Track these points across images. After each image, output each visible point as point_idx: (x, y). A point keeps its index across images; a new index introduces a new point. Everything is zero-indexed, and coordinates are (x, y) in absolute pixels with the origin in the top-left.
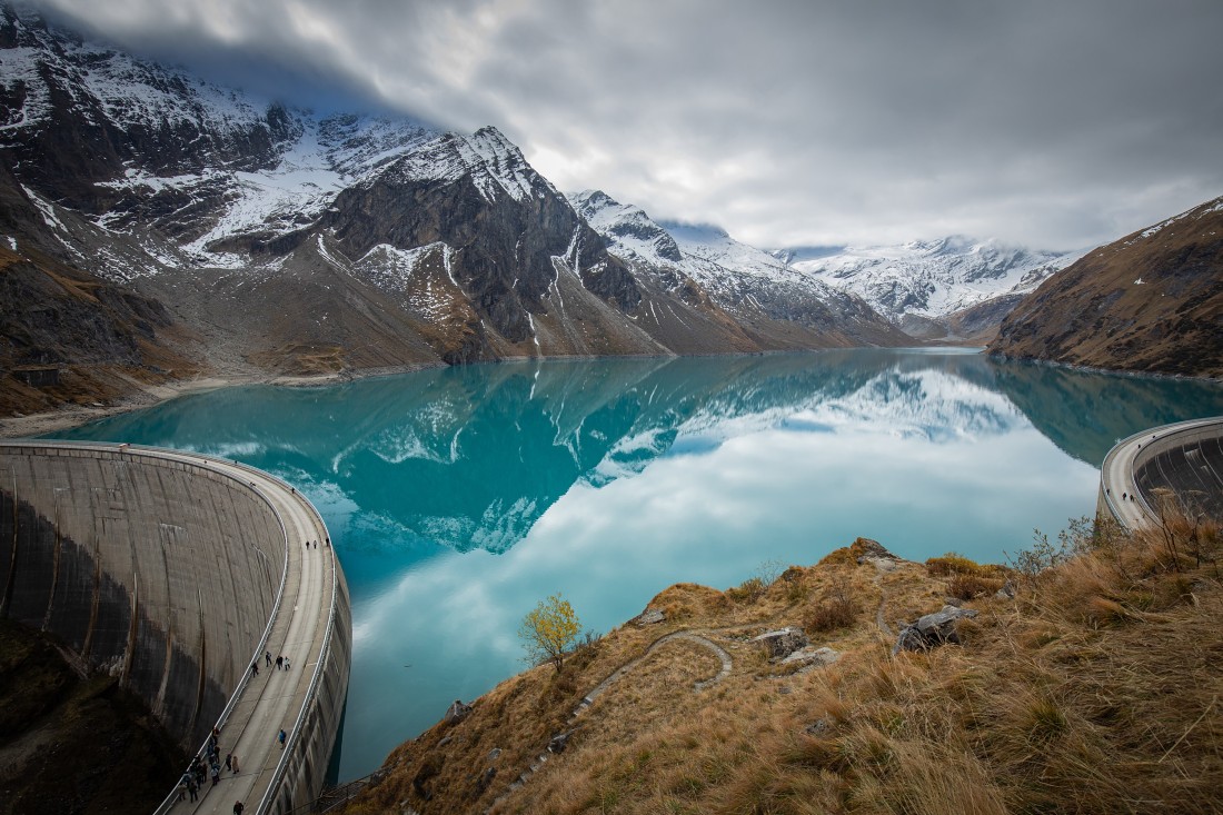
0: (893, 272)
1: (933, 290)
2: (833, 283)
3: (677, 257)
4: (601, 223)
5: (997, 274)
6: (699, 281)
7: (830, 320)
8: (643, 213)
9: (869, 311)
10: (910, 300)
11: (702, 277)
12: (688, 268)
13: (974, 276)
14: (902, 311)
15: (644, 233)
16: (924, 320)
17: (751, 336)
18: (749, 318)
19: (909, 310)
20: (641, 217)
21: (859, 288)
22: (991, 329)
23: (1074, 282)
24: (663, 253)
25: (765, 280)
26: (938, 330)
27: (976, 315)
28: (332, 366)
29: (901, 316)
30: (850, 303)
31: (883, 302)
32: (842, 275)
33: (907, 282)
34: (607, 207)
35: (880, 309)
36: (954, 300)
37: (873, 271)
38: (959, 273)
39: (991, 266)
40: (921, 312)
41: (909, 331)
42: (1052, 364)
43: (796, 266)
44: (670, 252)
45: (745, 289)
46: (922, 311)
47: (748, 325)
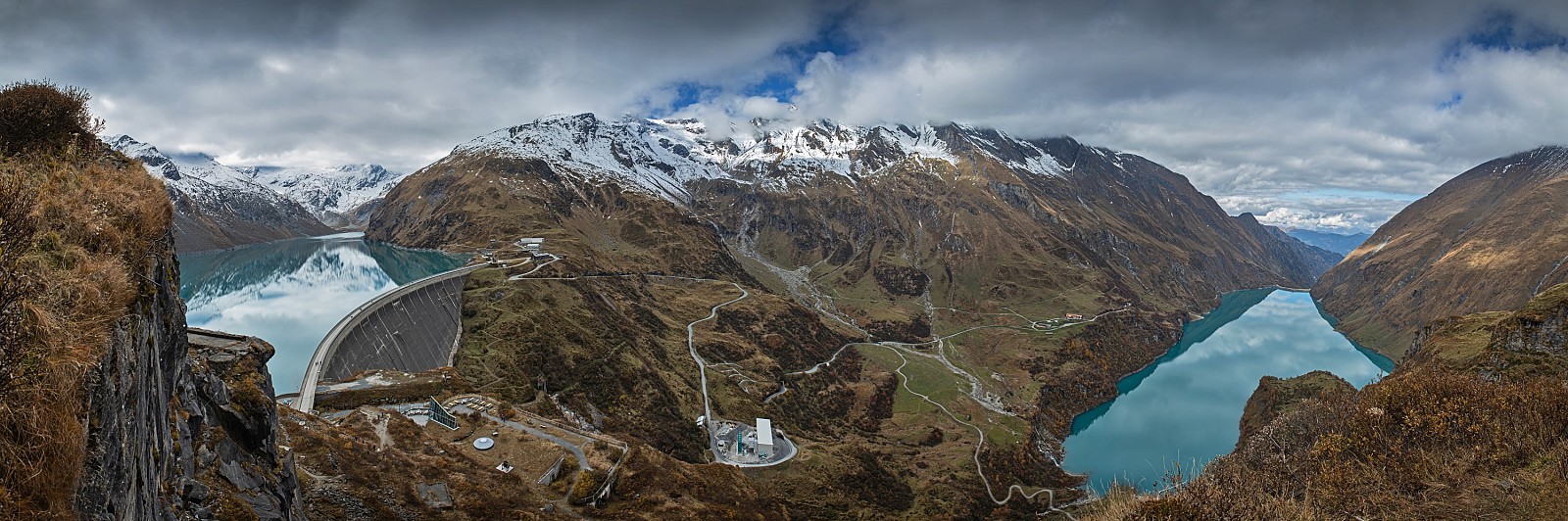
0: (317, 183)
1: (340, 195)
2: (281, 191)
3: (177, 178)
5: (372, 185)
6: (193, 194)
7: (278, 219)
8: (154, 148)
9: (303, 210)
10: (328, 202)
11: (194, 191)
12: (184, 186)
13: (361, 185)
14: (324, 209)
15: (156, 162)
16: (337, 215)
17: (228, 235)
18: (227, 220)
19: (328, 208)
20: (153, 151)
21: (298, 196)
22: (368, 220)
24: (168, 175)
25: (237, 192)
26: (345, 221)
27: (362, 211)
29: (323, 212)
30: (292, 206)
31: (312, 204)
32: (288, 185)
33: (325, 190)
34: (130, 146)
35: (311, 209)
36: (352, 201)
37: (306, 181)
38: (353, 184)
39: (369, 180)
40: (333, 210)
41: (327, 223)
43: (257, 180)
44: (174, 174)
45: (223, 199)
46: (335, 209)
47: (224, 226)
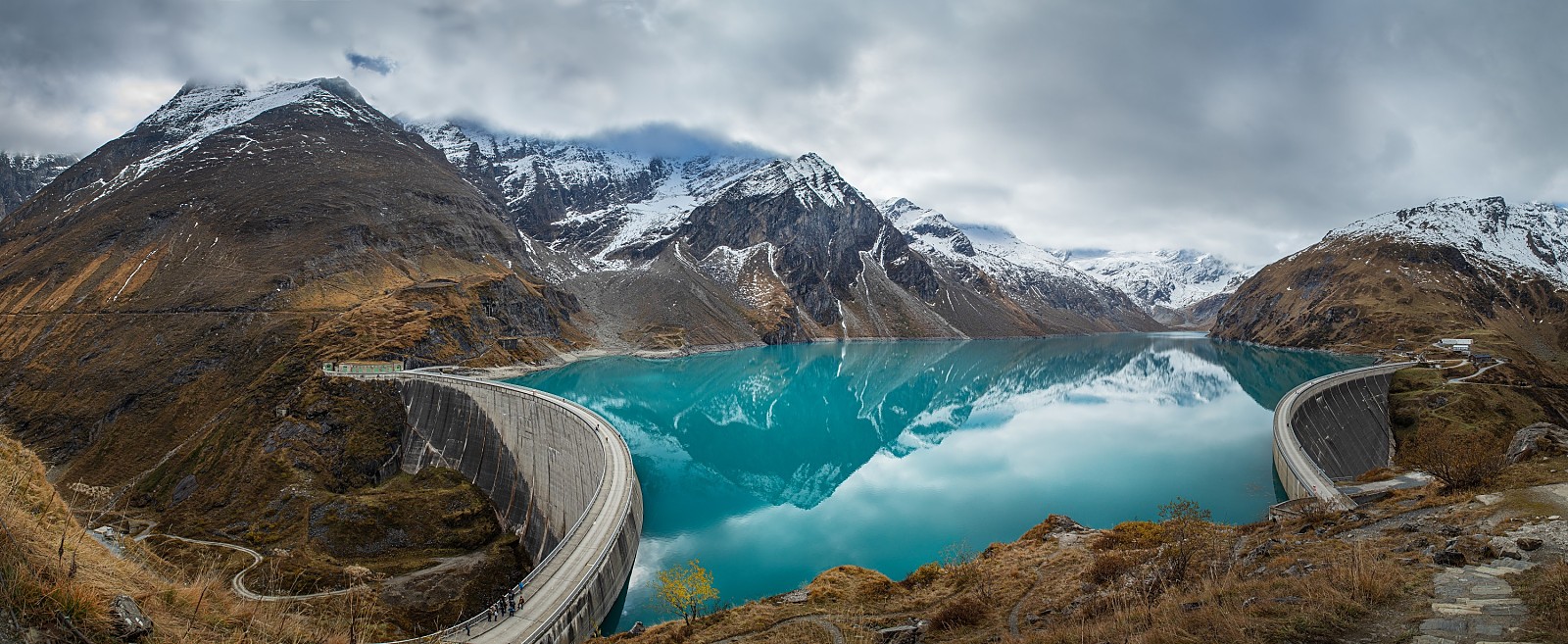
0: (1145, 272)
1: (1173, 288)
2: (1101, 279)
3: (971, 253)
4: (904, 224)
5: (1213, 279)
6: (990, 274)
7: (1100, 309)
8: (941, 216)
9: (1130, 302)
10: (1158, 295)
11: (992, 270)
12: (979, 261)
13: (1199, 279)
14: (1153, 303)
15: (943, 233)
16: (1169, 311)
17: (1036, 321)
18: (1034, 306)
19: (1158, 302)
20: (940, 220)
21: (1121, 284)
22: (1212, 319)
23: (1257, 287)
24: (959, 249)
25: (1048, 275)
26: (1180, 319)
27: (1202, 307)
28: (675, 343)
29: (1153, 307)
30: (1113, 294)
31: (1139, 296)
32: (1108, 273)
33: (1155, 281)
34: (910, 211)
35: (1138, 302)
36: (1188, 296)
37: (1131, 270)
38: (1190, 276)
39: (1210, 273)
40: (1166, 304)
41: (1158, 319)
42: (1249, 343)
43: (1071, 264)
44: (966, 249)
45: (1030, 282)
46: (1167, 304)
47: (1033, 314)
